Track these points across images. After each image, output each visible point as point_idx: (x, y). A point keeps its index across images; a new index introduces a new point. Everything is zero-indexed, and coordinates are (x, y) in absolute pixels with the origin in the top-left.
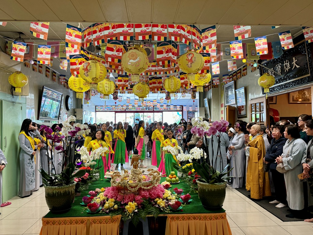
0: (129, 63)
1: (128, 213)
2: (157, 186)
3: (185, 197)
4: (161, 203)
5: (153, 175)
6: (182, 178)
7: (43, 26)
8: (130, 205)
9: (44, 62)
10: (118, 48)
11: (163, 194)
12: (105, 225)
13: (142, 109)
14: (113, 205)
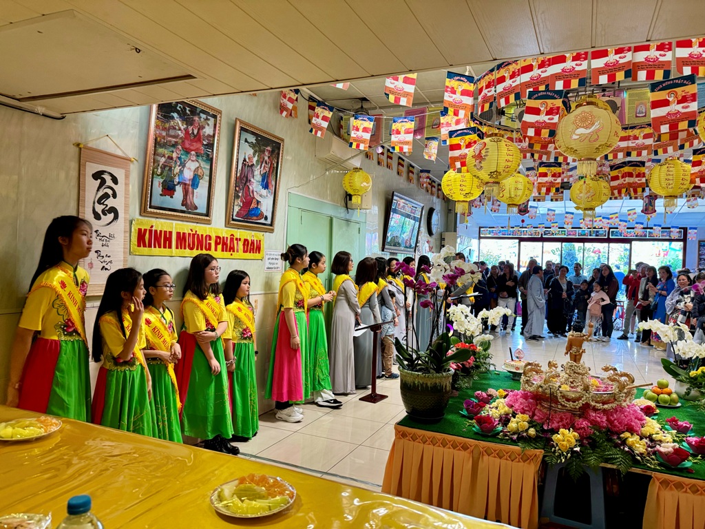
0: (575, 137)
1: (560, 449)
2: (627, 407)
3: (700, 442)
4: (637, 445)
5: (618, 381)
6: (687, 397)
7: (407, 81)
8: (563, 434)
9: (401, 149)
10: (550, 106)
11: (642, 427)
12: (509, 462)
13: (582, 235)
14: (527, 427)
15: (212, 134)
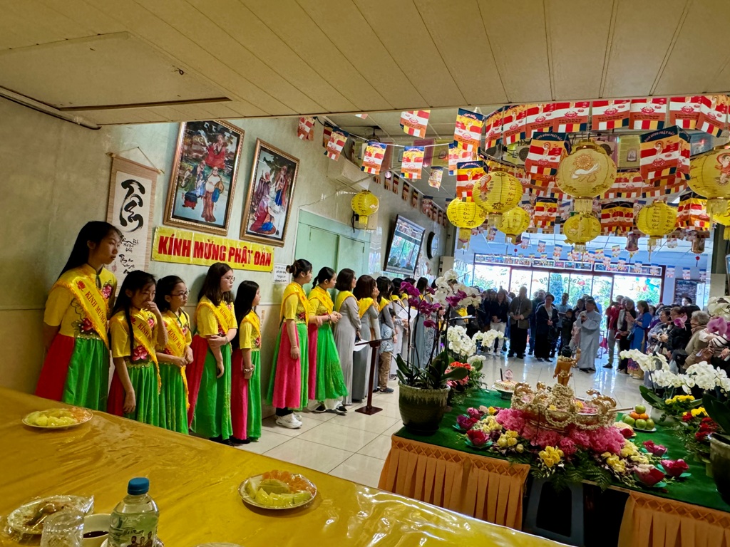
0: (574, 177)
1: (545, 465)
2: (608, 428)
3: (674, 465)
4: (617, 465)
5: (602, 404)
6: (662, 423)
7: (421, 115)
8: (549, 451)
9: (411, 175)
10: (553, 146)
11: (622, 448)
12: (498, 475)
13: (568, 267)
14: (515, 443)
15: (234, 151)
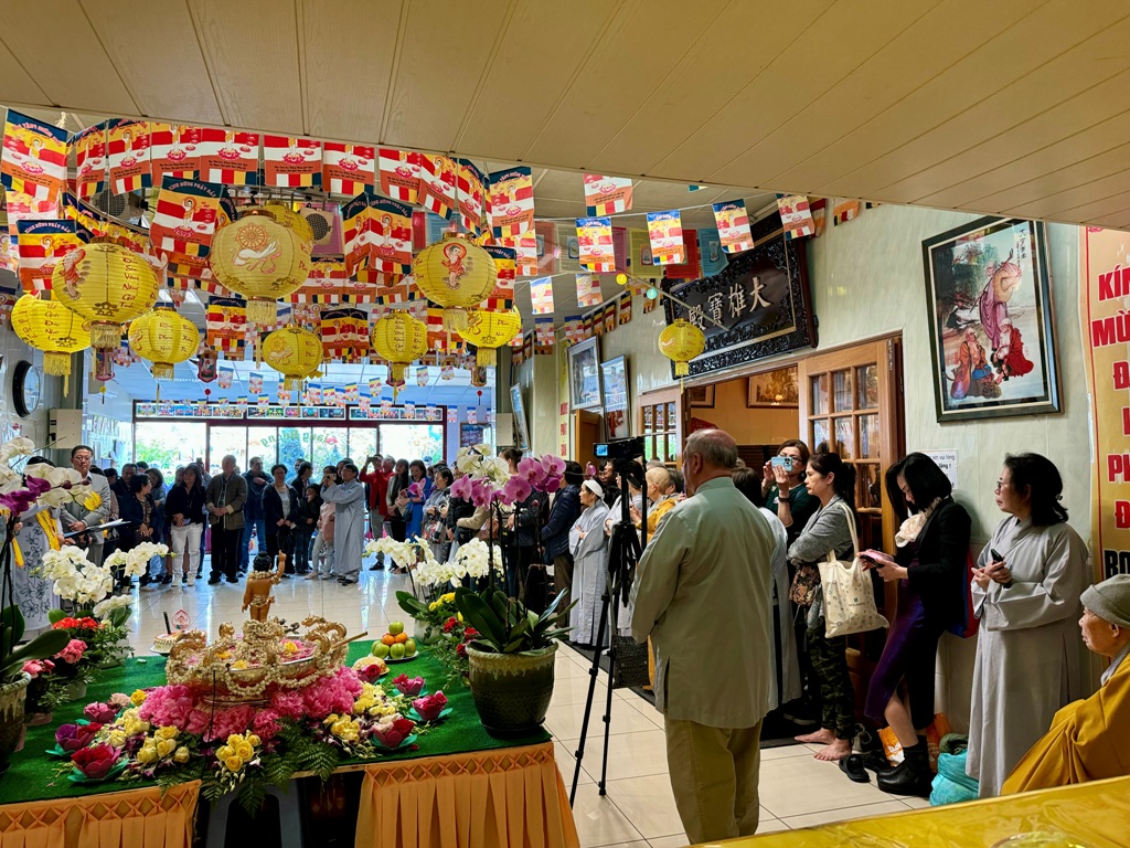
0: (238, 261)
1: (228, 771)
2: (334, 675)
3: (429, 702)
4: (346, 730)
5: (320, 639)
6: (427, 640)
8: (234, 742)
10: (200, 206)
11: (356, 700)
12: (140, 819)
13: (308, 416)
14: (172, 748)
